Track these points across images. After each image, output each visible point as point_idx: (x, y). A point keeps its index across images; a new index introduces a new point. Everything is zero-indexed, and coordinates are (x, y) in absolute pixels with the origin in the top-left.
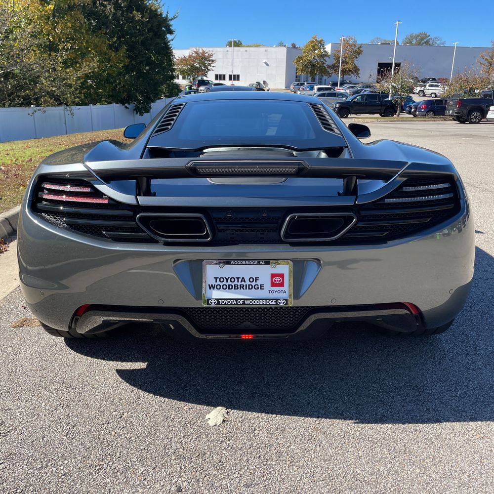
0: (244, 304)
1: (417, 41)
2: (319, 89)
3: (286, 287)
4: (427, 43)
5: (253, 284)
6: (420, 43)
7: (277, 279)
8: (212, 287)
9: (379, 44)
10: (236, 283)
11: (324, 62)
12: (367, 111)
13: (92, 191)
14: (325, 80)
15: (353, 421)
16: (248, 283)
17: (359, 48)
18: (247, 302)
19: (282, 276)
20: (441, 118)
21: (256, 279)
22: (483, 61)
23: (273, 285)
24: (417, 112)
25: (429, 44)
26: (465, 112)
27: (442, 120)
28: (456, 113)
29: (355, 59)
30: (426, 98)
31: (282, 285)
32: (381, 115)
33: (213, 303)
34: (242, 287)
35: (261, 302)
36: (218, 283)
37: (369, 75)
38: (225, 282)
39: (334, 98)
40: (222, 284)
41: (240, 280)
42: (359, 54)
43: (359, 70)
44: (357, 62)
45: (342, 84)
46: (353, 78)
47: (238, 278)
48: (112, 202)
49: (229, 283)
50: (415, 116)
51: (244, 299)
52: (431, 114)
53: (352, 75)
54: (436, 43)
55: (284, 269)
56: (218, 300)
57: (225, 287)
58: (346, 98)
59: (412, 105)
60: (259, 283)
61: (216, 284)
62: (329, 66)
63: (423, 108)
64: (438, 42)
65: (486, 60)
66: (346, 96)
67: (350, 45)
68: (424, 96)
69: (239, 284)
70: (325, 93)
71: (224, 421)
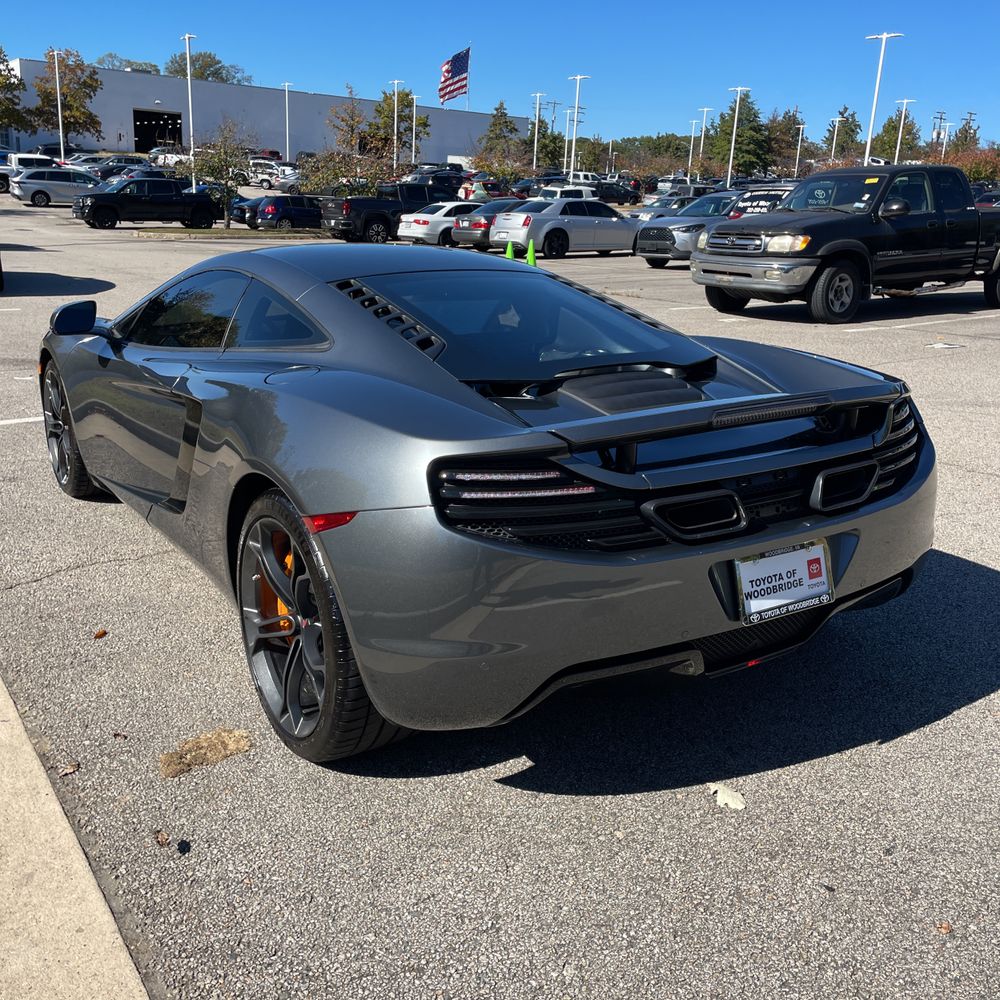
0: (788, 611)
1: (195, 69)
2: (22, 162)
3: (824, 578)
4: (217, 74)
5: (791, 580)
6: (203, 74)
7: (814, 567)
8: (749, 596)
9: (129, 70)
10: (774, 583)
11: (17, 101)
12: (155, 215)
13: (564, 476)
14: (18, 139)
16: (786, 580)
17: (91, 77)
18: (791, 608)
19: (817, 561)
20: (309, 232)
21: (794, 572)
22: (339, 123)
23: (811, 576)
24: (260, 221)
25: (222, 78)
26: (359, 223)
27: (314, 238)
28: (343, 225)
29: (88, 101)
30: (271, 193)
31: (819, 574)
32: (183, 223)
33: (755, 619)
34: (781, 587)
35: (805, 604)
36: (755, 588)
37: (117, 136)
38: (762, 586)
39: (68, 183)
40: (759, 589)
41: (777, 577)
42: (95, 90)
43: (99, 123)
44: (93, 106)
45: (69, 152)
46: (88, 139)
47: (775, 576)
48: (601, 490)
49: (767, 585)
50: (254, 226)
51: (787, 605)
52: (286, 223)
53: (87, 134)
54: (234, 77)
55: (818, 551)
56: (759, 613)
57: (763, 592)
58: (95, 185)
59: (244, 205)
60: (797, 577)
61: (753, 590)
62: (29, 110)
63: (268, 213)
64: (239, 76)
65: (343, 121)
66: (94, 180)
67: (72, 70)
68: (271, 187)
69: (777, 584)
70: (44, 173)
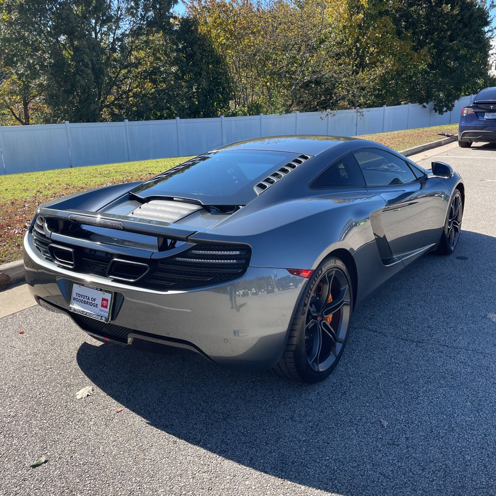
0: (86, 315)
3: (107, 310)
5: (93, 302)
7: (105, 302)
10: (85, 299)
15: (148, 421)
16: (90, 301)
19: (107, 300)
21: (95, 299)
23: (102, 306)
31: (106, 307)
33: (72, 309)
34: (88, 303)
35: (94, 316)
36: (77, 297)
41: (87, 298)
49: (82, 298)
51: (86, 312)
55: (109, 296)
56: (74, 308)
57: (80, 301)
60: (96, 302)
69: (86, 301)
71: (88, 395)
